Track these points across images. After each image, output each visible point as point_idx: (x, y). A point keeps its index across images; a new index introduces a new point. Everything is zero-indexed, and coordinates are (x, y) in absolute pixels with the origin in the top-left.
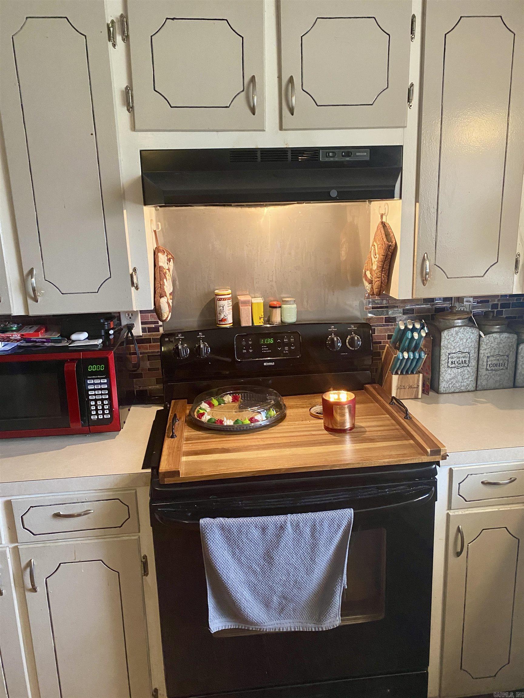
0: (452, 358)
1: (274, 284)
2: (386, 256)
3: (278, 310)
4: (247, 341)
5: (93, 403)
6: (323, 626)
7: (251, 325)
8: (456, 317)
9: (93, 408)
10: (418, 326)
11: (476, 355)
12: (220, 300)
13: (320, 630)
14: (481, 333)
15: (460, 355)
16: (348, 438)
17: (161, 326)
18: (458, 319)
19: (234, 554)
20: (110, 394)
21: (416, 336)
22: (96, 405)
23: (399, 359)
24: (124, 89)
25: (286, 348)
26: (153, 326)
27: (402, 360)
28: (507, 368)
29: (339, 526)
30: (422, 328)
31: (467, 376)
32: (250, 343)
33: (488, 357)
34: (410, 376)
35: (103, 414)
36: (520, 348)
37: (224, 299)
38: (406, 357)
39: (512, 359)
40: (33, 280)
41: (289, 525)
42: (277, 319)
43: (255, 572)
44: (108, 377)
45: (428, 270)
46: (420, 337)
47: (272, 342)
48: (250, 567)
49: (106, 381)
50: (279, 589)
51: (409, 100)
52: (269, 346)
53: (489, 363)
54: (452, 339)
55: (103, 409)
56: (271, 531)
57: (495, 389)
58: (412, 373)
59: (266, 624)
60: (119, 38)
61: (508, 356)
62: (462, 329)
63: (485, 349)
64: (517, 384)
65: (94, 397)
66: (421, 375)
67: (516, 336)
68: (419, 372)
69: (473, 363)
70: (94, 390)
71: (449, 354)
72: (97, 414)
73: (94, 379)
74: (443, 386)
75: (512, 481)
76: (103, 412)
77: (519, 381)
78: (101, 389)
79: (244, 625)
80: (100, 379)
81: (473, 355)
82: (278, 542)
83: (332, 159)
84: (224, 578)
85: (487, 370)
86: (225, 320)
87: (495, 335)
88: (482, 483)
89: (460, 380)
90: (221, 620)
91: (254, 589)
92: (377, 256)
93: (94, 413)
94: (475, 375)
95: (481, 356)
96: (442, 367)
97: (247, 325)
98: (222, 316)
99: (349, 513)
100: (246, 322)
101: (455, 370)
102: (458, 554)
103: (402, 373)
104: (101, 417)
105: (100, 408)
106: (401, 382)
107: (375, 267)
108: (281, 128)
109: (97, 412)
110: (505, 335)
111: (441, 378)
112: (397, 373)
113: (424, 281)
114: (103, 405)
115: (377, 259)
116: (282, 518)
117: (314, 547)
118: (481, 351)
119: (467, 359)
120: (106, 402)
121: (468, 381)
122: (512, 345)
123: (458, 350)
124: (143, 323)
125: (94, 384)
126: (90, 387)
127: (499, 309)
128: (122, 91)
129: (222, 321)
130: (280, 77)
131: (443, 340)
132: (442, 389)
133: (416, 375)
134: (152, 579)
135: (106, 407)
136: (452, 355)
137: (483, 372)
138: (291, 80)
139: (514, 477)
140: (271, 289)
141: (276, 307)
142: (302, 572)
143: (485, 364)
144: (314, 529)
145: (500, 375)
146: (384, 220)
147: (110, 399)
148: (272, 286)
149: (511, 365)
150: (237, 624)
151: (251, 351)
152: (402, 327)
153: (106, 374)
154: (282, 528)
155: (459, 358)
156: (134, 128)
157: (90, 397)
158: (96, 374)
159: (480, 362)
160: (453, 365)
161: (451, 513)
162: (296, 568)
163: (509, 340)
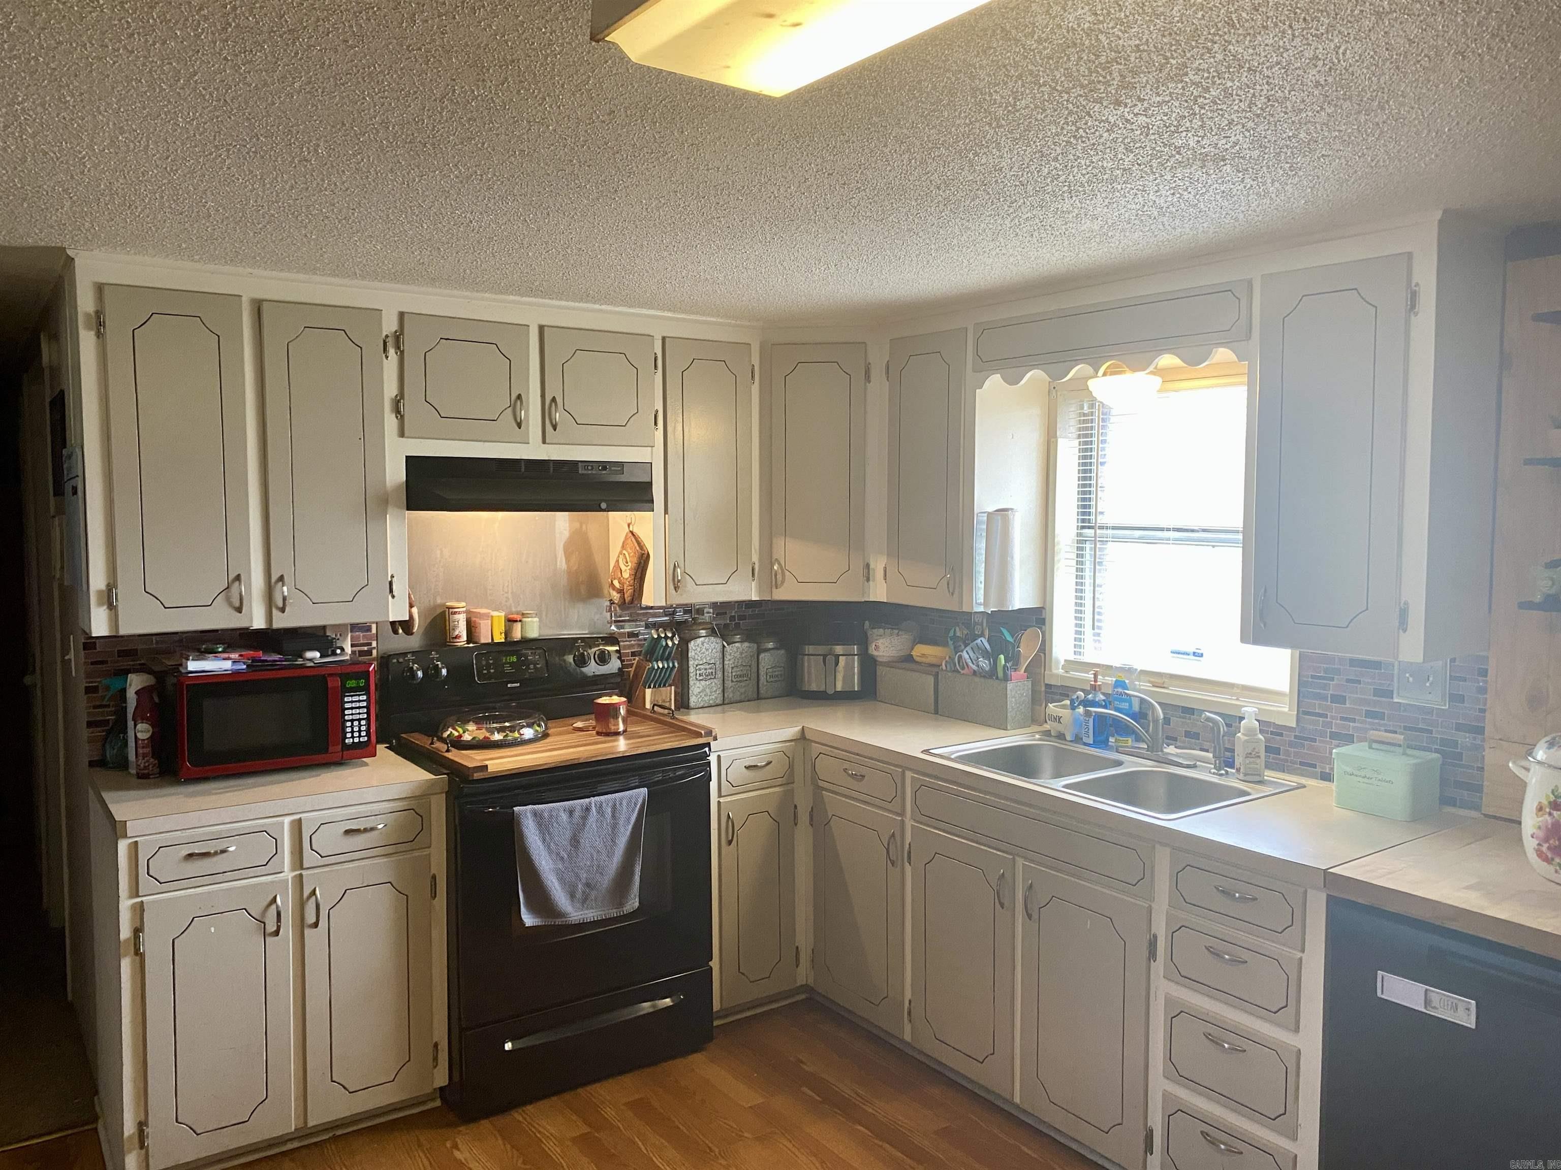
0: (700, 670)
1: (510, 595)
2: (639, 564)
3: (519, 624)
4: (487, 660)
5: (349, 724)
6: (624, 909)
7: (490, 641)
8: (701, 627)
9: (349, 730)
10: (670, 635)
11: (721, 666)
12: (455, 613)
13: (622, 913)
14: (725, 643)
15: (708, 667)
16: (621, 738)
17: (374, 648)
18: (702, 629)
19: (544, 840)
20: (368, 713)
21: (670, 643)
22: (352, 727)
23: (654, 669)
24: (394, 397)
25: (532, 666)
26: (366, 648)
27: (657, 670)
28: (750, 679)
29: (635, 804)
30: (674, 636)
31: (715, 689)
32: (491, 662)
33: (732, 668)
34: (662, 689)
35: (360, 736)
36: (760, 657)
37: (459, 613)
38: (661, 666)
39: (754, 669)
40: (285, 589)
41: (593, 805)
42: (517, 635)
43: (562, 858)
44: (368, 694)
45: (679, 578)
46: (674, 644)
47: (515, 660)
48: (558, 854)
49: (365, 697)
50: (584, 875)
51: (656, 424)
52: (512, 664)
53: (734, 674)
54: (699, 649)
55: (360, 731)
56: (577, 814)
57: (740, 702)
58: (664, 686)
59: (572, 915)
60: (392, 351)
61: (750, 666)
62: (707, 639)
63: (729, 660)
64: (761, 696)
65: (351, 717)
66: (673, 687)
67: (756, 645)
68: (670, 685)
69: (720, 675)
70: (352, 708)
71: (697, 666)
72: (353, 737)
73: (352, 696)
74: (693, 701)
75: (769, 763)
76: (360, 734)
77: (762, 692)
78: (359, 708)
79: (550, 920)
80: (359, 695)
81: (719, 665)
82: (584, 825)
83: (590, 472)
84: (537, 863)
85: (732, 681)
86: (460, 636)
87: (737, 645)
88: (747, 768)
89: (709, 694)
90: (529, 916)
91: (561, 880)
92: (629, 564)
93: (349, 735)
94: (722, 688)
95: (726, 667)
96: (691, 679)
97: (487, 642)
98: (457, 633)
99: (644, 791)
100: (485, 639)
101: (703, 683)
102: (730, 842)
103: (654, 687)
104: (356, 740)
105: (356, 729)
106: (655, 696)
107: (626, 575)
108: (544, 442)
109: (353, 735)
110: (746, 644)
111: (690, 692)
112: (649, 687)
113: (676, 588)
114: (360, 726)
115: (629, 567)
116: (587, 800)
117: (614, 827)
118: (726, 662)
119: (714, 671)
120: (363, 722)
121: (716, 696)
122: (754, 655)
123: (705, 661)
124: (352, 646)
125: (352, 702)
126: (347, 706)
127: (737, 621)
128: (392, 399)
129: (456, 638)
130: (543, 396)
131: (690, 651)
132: (692, 704)
133: (669, 688)
134: (441, 903)
135: (363, 728)
136: (699, 667)
137: (728, 684)
138: (554, 400)
139: (770, 760)
140: (506, 601)
141: (516, 621)
142: (604, 857)
143: (730, 675)
144: (614, 808)
145: (745, 686)
146: (631, 529)
147: (368, 719)
148: (507, 598)
149: (754, 675)
150: (544, 920)
151: (492, 671)
152: (656, 636)
153: (366, 690)
154: (588, 809)
155: (706, 669)
156: (402, 434)
157: (346, 718)
158: (356, 690)
159: (726, 674)
160: (701, 678)
161: (722, 800)
162: (598, 852)
163: (750, 650)
